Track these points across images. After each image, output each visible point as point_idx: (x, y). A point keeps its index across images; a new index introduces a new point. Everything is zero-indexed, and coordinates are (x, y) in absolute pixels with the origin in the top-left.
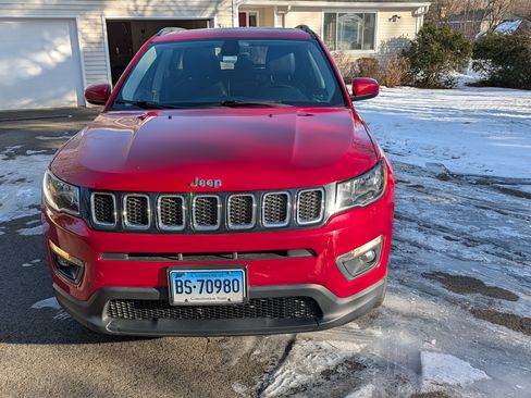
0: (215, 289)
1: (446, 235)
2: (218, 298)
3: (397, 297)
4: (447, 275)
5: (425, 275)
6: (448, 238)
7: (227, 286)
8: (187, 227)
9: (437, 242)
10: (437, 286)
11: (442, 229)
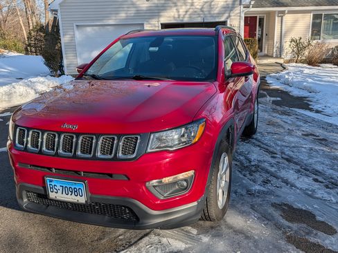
0: (70, 193)
1: (316, 177)
2: (71, 198)
3: (240, 217)
4: (290, 207)
5: (274, 205)
6: (316, 180)
7: (76, 192)
8: (57, 153)
9: (304, 182)
10: (277, 214)
11: (316, 172)
